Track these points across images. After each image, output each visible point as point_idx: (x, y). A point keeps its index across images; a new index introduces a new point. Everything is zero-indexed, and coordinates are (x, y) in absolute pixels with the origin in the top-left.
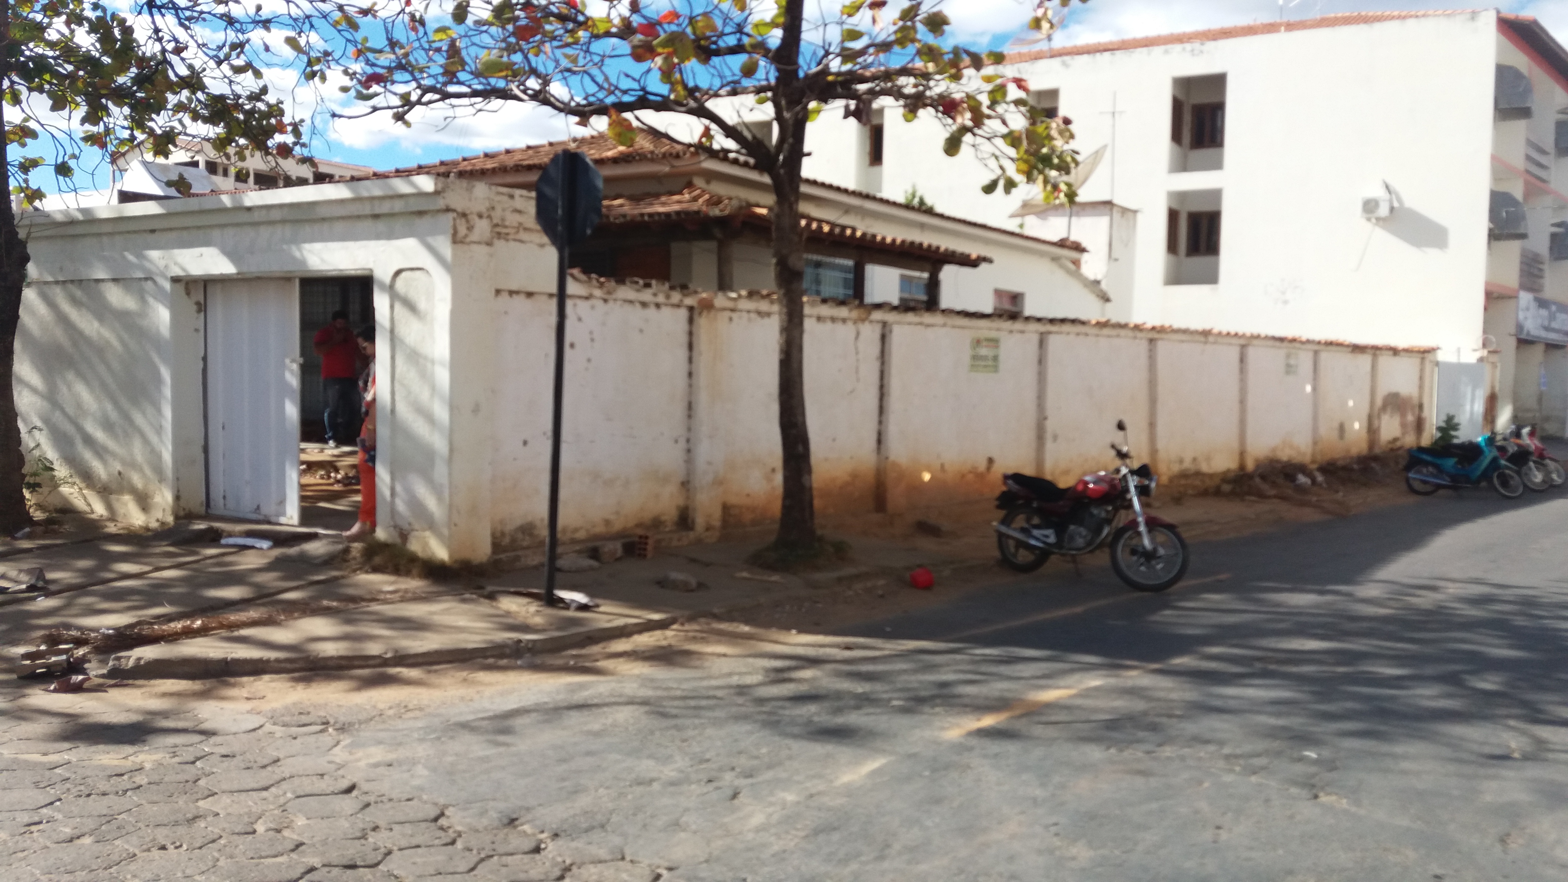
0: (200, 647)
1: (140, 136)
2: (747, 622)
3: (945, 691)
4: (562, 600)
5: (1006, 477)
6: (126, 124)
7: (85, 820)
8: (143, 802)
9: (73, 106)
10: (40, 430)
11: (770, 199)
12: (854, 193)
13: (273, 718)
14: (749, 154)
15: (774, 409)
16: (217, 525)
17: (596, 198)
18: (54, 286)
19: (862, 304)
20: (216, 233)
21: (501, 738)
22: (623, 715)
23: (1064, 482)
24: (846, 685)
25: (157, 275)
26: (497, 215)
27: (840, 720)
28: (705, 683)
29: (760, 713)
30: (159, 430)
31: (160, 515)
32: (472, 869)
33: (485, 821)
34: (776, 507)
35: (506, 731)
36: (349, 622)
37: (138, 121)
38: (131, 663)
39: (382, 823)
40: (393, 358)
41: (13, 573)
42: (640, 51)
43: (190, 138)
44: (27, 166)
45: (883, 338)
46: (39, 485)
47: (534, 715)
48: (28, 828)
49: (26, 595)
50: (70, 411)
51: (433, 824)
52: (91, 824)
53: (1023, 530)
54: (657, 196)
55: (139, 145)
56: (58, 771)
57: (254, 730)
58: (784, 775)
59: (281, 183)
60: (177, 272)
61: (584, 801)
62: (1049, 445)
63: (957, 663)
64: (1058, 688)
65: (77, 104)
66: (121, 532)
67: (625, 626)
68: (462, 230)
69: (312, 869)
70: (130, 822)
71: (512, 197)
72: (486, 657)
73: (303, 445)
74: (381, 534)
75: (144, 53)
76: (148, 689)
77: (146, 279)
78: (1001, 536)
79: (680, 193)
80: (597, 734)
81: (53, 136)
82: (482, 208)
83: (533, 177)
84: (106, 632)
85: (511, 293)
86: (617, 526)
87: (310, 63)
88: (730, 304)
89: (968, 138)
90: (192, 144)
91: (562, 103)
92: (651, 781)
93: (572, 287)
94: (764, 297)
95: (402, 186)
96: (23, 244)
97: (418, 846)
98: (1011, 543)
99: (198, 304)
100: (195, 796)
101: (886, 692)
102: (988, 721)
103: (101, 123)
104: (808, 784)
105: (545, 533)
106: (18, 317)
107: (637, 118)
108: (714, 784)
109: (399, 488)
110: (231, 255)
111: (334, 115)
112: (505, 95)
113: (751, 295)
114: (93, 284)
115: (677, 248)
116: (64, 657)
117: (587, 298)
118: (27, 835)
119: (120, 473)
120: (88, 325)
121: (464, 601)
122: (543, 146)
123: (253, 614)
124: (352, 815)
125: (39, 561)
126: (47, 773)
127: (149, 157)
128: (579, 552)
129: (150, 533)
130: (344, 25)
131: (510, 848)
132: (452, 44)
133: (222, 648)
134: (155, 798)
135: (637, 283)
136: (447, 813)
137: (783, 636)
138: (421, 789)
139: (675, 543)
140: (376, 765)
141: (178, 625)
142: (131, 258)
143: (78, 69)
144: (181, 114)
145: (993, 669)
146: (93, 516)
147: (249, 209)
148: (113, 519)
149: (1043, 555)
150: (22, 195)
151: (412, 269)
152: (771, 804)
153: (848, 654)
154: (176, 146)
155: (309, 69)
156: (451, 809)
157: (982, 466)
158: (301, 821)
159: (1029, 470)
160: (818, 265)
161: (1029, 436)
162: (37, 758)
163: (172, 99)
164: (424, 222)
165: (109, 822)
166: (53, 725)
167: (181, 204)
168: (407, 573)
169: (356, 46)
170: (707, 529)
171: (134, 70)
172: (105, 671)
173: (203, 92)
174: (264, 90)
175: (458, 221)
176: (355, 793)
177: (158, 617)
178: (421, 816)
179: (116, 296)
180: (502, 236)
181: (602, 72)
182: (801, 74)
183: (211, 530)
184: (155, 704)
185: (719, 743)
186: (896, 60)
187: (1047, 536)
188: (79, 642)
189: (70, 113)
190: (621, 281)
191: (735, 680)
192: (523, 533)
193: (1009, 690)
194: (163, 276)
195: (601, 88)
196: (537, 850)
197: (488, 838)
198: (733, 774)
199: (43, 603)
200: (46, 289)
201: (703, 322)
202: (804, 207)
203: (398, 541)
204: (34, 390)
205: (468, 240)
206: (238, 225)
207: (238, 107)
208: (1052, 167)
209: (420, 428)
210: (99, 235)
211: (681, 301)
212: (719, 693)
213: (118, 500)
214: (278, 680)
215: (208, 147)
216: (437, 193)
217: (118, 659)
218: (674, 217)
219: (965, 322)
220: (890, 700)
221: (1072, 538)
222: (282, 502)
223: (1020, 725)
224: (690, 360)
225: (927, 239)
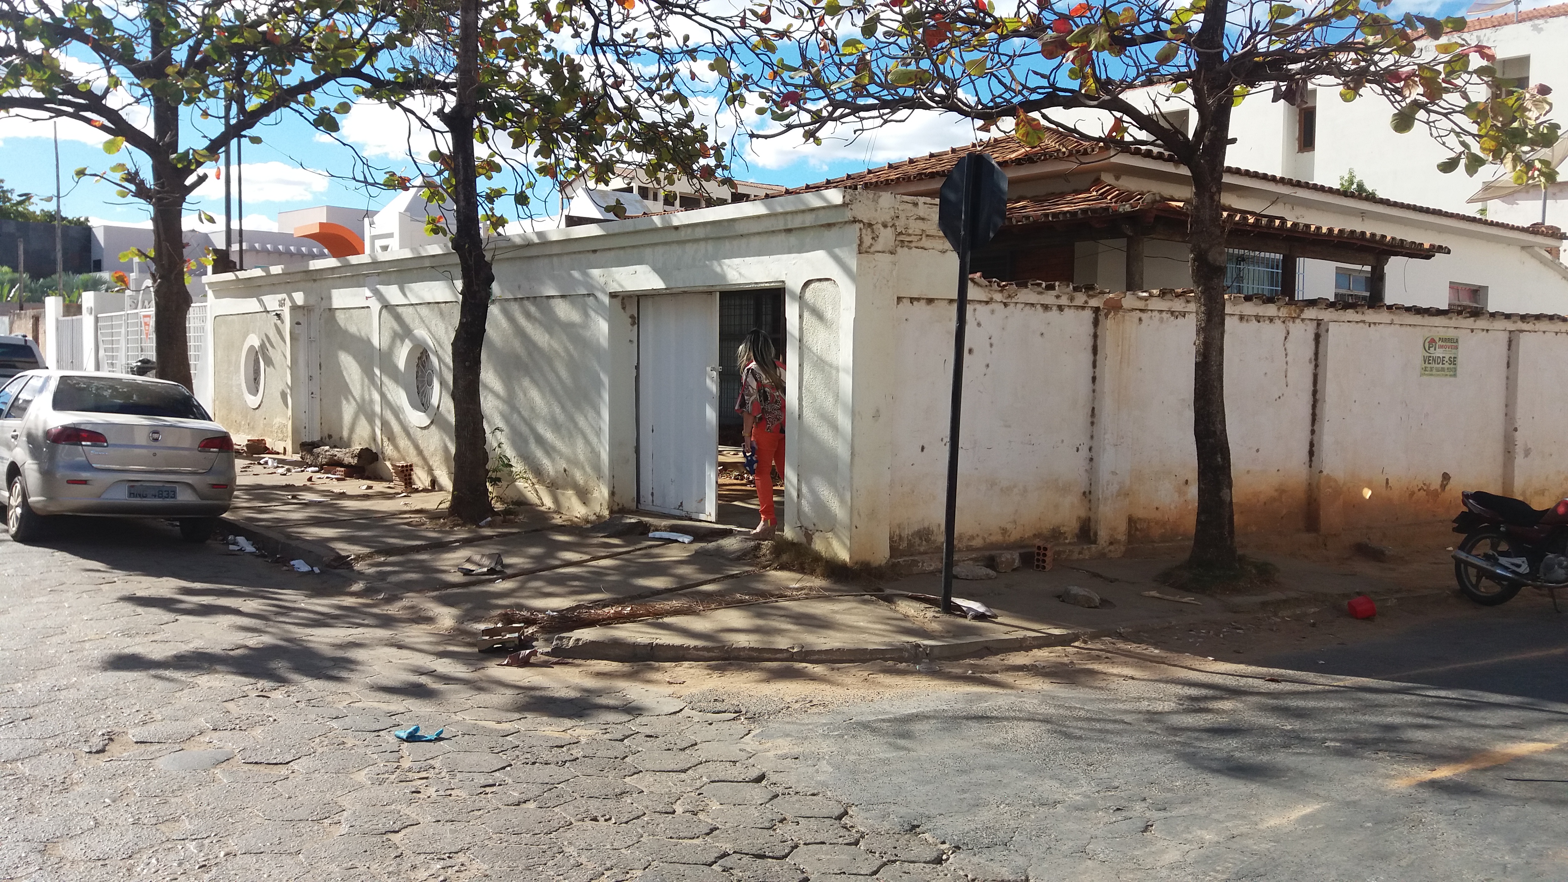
0: (629, 631)
1: (584, 166)
2: (1156, 645)
3: (1391, 735)
4: (959, 607)
5: (1466, 496)
6: (572, 155)
7: (530, 786)
8: (579, 774)
9: (530, 140)
10: (502, 431)
11: (1188, 192)
12: (1282, 181)
13: (691, 703)
14: (1166, 146)
15: (1190, 415)
16: (645, 519)
17: (999, 200)
18: (512, 303)
19: (1292, 301)
20: (648, 251)
21: (902, 742)
22: (1024, 731)
23: (1539, 504)
24: (1270, 721)
25: (598, 290)
26: (900, 224)
27: (1264, 758)
28: (1111, 706)
29: (1172, 743)
30: (598, 432)
31: (597, 509)
32: (875, 873)
33: (886, 825)
34: (1190, 523)
35: (907, 735)
36: (760, 615)
37: (582, 152)
38: (571, 643)
39: (789, 816)
40: (801, 365)
41: (477, 558)
42: (1050, 48)
43: (625, 166)
44: (493, 196)
45: (1317, 337)
46: (499, 480)
47: (932, 722)
48: (484, 789)
49: (487, 577)
50: (526, 414)
51: (837, 822)
52: (535, 790)
53: (1487, 557)
54: (1062, 195)
55: (583, 174)
56: (508, 738)
57: (675, 713)
58: (1201, 812)
59: (703, 203)
60: (614, 288)
61: (985, 816)
62: (1520, 460)
63: (1406, 704)
64: (1534, 740)
65: (533, 139)
66: (565, 523)
67: (1024, 639)
68: (867, 241)
69: (725, 855)
70: (568, 792)
71: (916, 204)
72: (886, 660)
73: (721, 448)
74: (788, 533)
75: (588, 89)
76: (585, 668)
77: (589, 295)
78: (1458, 562)
79: (1088, 191)
80: (997, 748)
81: (513, 168)
82: (887, 218)
83: (937, 184)
84: (551, 613)
85: (912, 300)
86: (1015, 536)
87: (730, 88)
88: (1141, 305)
89: (1421, 114)
90: (628, 171)
91: (969, 106)
92: (1056, 803)
93: (973, 292)
94: (1178, 296)
95: (813, 200)
96: (489, 266)
97: (823, 843)
98: (1472, 571)
99: (632, 317)
100: (623, 773)
101: (1320, 731)
102: (1443, 773)
103: (553, 155)
104: (1230, 824)
105: (942, 538)
106: (485, 330)
107: (1045, 117)
108: (1124, 814)
109: (804, 490)
110: (659, 271)
111: (752, 136)
112: (913, 104)
113: (1163, 294)
114: (545, 300)
115: (1081, 247)
116: (516, 635)
117: (987, 303)
118: (482, 795)
119: (565, 471)
120: (541, 337)
121: (865, 602)
122: (946, 153)
123: (675, 603)
124: (761, 804)
125: (499, 547)
126: (501, 739)
127: (591, 184)
128: (975, 560)
129: (589, 526)
130: (762, 49)
131: (911, 856)
132: (862, 59)
133: (648, 633)
134: (589, 771)
135: (1040, 285)
136: (850, 812)
137: (1197, 662)
138: (824, 784)
139: (1075, 556)
140: (785, 757)
141: (611, 611)
142: (576, 274)
143: (533, 107)
144: (619, 143)
145: (1450, 714)
146: (543, 508)
147: (677, 228)
148: (558, 512)
149: (1513, 586)
150: (488, 222)
151: (820, 280)
152: (1187, 841)
153: (1273, 686)
154: (614, 174)
155: (730, 94)
156: (853, 808)
157: (1436, 482)
158: (715, 806)
159: (1494, 489)
160: (1241, 259)
161: (1494, 448)
162: (492, 725)
163: (610, 130)
164: (834, 232)
165: (550, 790)
166: (507, 696)
167: (618, 226)
168: (812, 572)
169: (773, 69)
170: (1111, 543)
171: (579, 105)
172: (549, 650)
173: (638, 122)
174: (690, 116)
175: (864, 231)
176: (764, 783)
177: (595, 602)
178: (825, 812)
179: (564, 310)
180: (906, 243)
181: (1010, 72)
182: (1226, 57)
183: (640, 523)
184: (590, 683)
185: (1128, 771)
186: (1334, 35)
187: (1519, 566)
188: (529, 622)
189: (527, 147)
190: (1023, 285)
191: (1144, 705)
192: (921, 539)
193: (1470, 739)
194: (604, 291)
195: (1008, 88)
196: (939, 861)
197: (890, 843)
198: (1143, 805)
199: (501, 585)
200: (506, 304)
201: (1109, 324)
202: (1228, 199)
203: (804, 540)
204: (497, 395)
205: (872, 249)
206: (666, 243)
207: (668, 133)
208: (1524, 141)
209: (824, 433)
210: (550, 256)
211: (1086, 302)
212: (1127, 718)
213: (563, 494)
214: (696, 667)
215: (641, 173)
216: (845, 205)
217: (561, 639)
218: (1080, 216)
219: (1417, 319)
220: (1324, 740)
221: (1550, 568)
222: (702, 500)
223: (1485, 781)
224: (1094, 366)
225: (1369, 228)
